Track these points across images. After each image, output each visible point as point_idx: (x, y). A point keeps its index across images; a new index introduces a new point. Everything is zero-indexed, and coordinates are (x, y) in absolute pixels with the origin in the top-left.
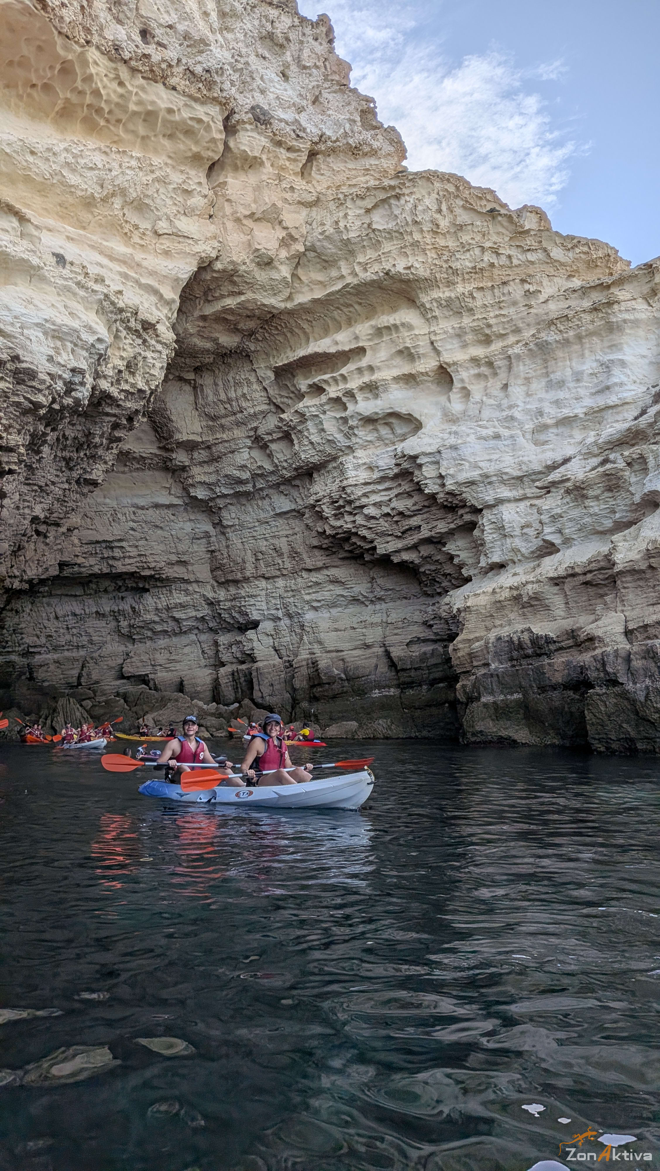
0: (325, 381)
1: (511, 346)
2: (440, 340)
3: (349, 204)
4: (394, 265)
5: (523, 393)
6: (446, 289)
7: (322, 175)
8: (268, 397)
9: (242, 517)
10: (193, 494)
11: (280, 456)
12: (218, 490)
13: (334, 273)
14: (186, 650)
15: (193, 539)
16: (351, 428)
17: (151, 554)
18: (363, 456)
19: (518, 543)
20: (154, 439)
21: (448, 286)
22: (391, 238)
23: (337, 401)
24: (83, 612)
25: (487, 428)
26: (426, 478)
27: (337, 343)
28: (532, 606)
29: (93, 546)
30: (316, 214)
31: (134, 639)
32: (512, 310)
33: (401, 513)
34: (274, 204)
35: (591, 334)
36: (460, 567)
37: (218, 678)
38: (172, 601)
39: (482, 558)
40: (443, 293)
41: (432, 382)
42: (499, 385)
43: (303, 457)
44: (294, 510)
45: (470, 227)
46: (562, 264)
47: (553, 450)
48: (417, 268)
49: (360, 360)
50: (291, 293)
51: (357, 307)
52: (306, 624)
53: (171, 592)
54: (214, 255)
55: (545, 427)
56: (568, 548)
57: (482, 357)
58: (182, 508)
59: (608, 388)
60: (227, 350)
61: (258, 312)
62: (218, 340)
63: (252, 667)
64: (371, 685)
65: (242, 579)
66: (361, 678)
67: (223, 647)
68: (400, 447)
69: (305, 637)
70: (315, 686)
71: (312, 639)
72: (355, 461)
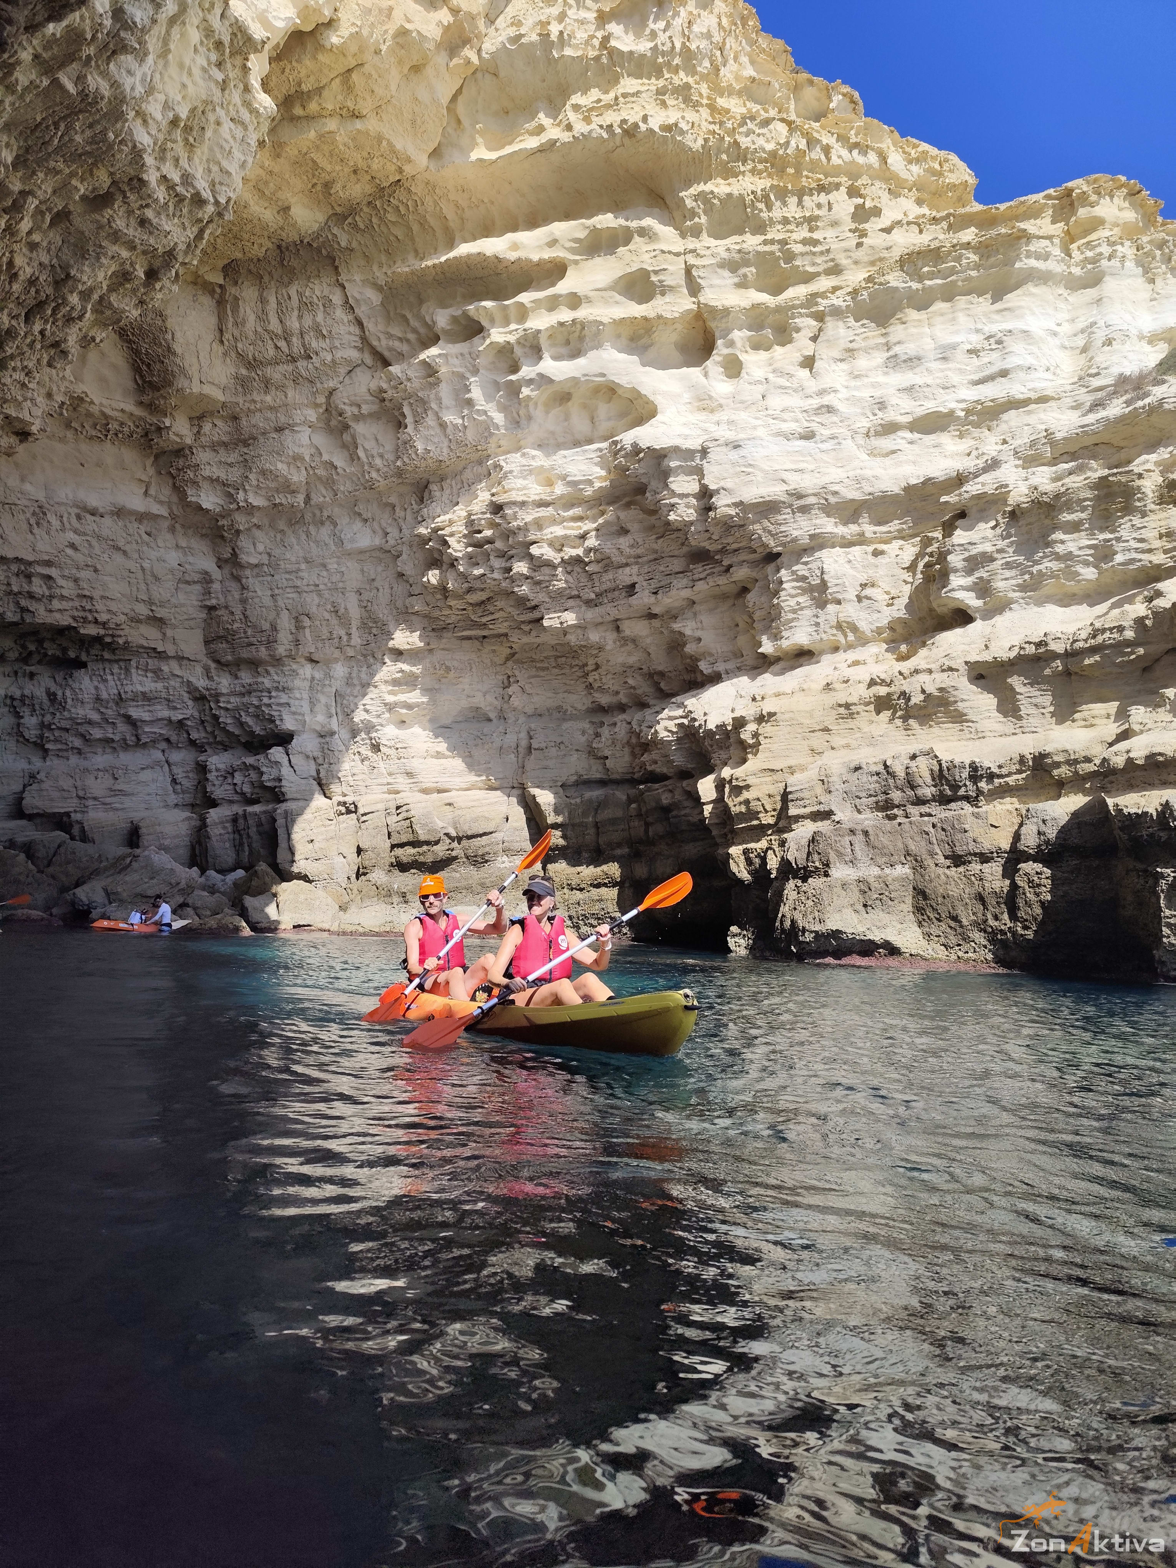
0: (486, 313)
1: (823, 295)
2: (703, 267)
4: (643, 118)
5: (842, 373)
6: (722, 181)
8: (362, 336)
9: (276, 552)
10: (193, 499)
11: (370, 445)
12: (241, 496)
14: (146, 775)
15: (180, 581)
17: (102, 597)
18: (537, 455)
19: (851, 611)
20: (130, 385)
21: (727, 177)
22: (639, 71)
23: (503, 351)
25: (783, 421)
26: (673, 494)
28: (926, 713)
31: (46, 751)
32: (830, 233)
36: (696, 658)
37: (204, 826)
38: (129, 688)
39: (765, 642)
41: (673, 340)
42: (796, 357)
43: (420, 446)
44: (380, 549)
46: (900, 182)
48: (681, 131)
49: (553, 285)
50: (440, 145)
52: (384, 741)
53: (127, 670)
54: (326, 14)
55: (890, 428)
57: (771, 306)
58: (166, 524)
59: (1004, 373)
60: (297, 238)
61: (376, 165)
62: (288, 208)
63: (275, 810)
64: (496, 848)
65: (267, 658)
66: (481, 835)
67: (214, 773)
68: (628, 438)
69: (381, 764)
70: (402, 845)
71: (394, 768)
72: (524, 461)
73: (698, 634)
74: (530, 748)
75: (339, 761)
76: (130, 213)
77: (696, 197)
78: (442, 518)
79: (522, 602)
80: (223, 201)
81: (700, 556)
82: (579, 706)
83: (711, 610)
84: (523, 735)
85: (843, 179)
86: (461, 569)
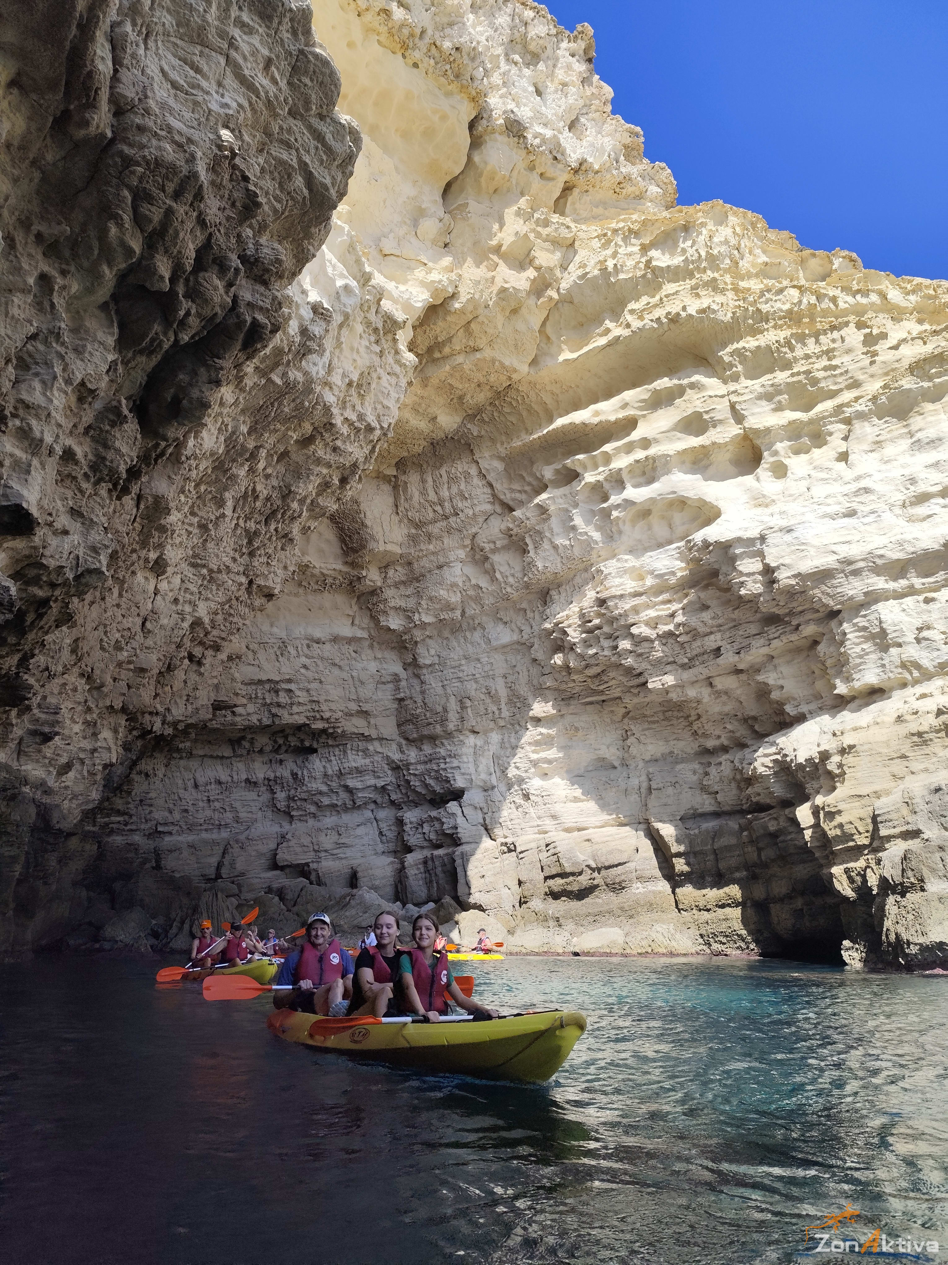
0: (581, 463)
1: (848, 405)
2: (744, 401)
4: (683, 308)
5: (875, 460)
6: (751, 338)
8: (493, 494)
9: (444, 654)
10: (384, 623)
11: (504, 569)
12: (416, 617)
13: (595, 328)
14: (360, 831)
15: (378, 683)
16: (613, 523)
17: (326, 701)
18: (629, 559)
19: (912, 652)
20: (339, 551)
21: (754, 335)
22: (676, 278)
23: (595, 488)
24: (229, 779)
25: (828, 505)
26: (741, 574)
27: (598, 413)
29: (254, 687)
30: (574, 254)
31: (292, 817)
32: (846, 359)
33: (691, 631)
34: (523, 238)
36: (782, 703)
37: (403, 868)
38: (346, 765)
39: (839, 684)
41: (729, 458)
42: (833, 455)
43: (540, 565)
44: (518, 642)
45: (775, 268)
48: (713, 311)
49: (628, 435)
50: (536, 356)
51: (621, 371)
52: (532, 791)
53: (345, 752)
54: (450, 290)
55: (923, 498)
57: (804, 421)
58: (366, 643)
60: (443, 436)
61: (492, 378)
62: (436, 418)
63: (454, 852)
64: (631, 876)
65: (442, 733)
66: (617, 866)
67: (409, 826)
68: (698, 537)
69: (531, 810)
70: (552, 877)
71: (541, 813)
72: (619, 565)
73: (781, 682)
74: (650, 789)
75: (499, 810)
76: (326, 445)
77: (732, 354)
78: (561, 614)
79: (629, 671)
80: (385, 426)
81: (772, 620)
82: (689, 750)
83: (788, 662)
84: (644, 778)
85: (852, 318)
86: (579, 651)
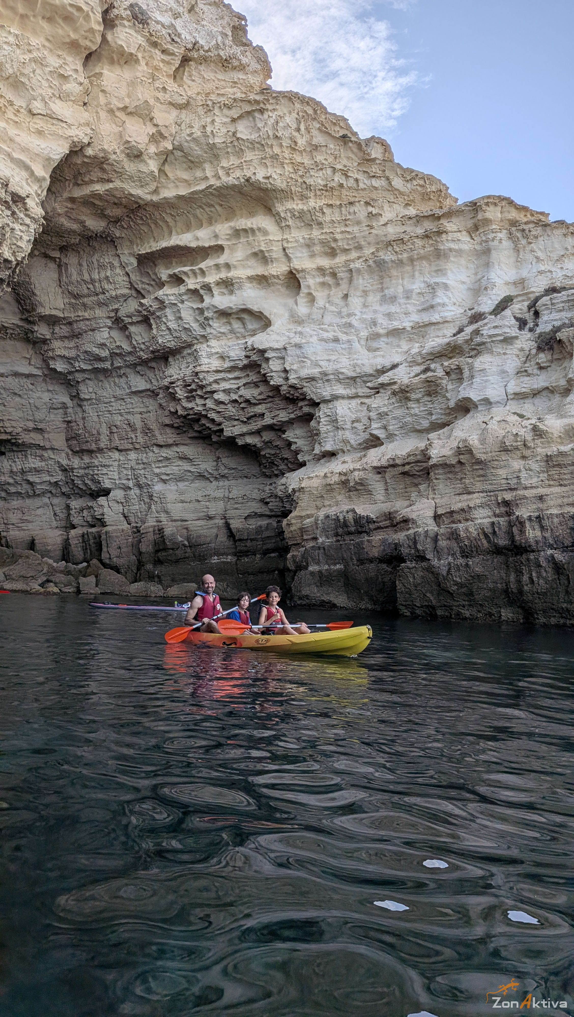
0: (185, 273)
1: (353, 261)
2: (292, 247)
3: (217, 111)
4: (255, 173)
5: (361, 304)
6: (299, 202)
7: (193, 81)
8: (130, 282)
9: (99, 392)
10: (53, 367)
11: (138, 338)
12: (77, 364)
13: (199, 174)
14: (39, 512)
15: (50, 408)
16: (207, 319)
17: (9, 420)
18: (216, 345)
19: (348, 435)
20: (17, 310)
21: (302, 200)
22: (253, 149)
23: (195, 292)
25: (328, 331)
26: (272, 371)
27: (197, 239)
28: (357, 490)
30: (185, 116)
32: (356, 229)
33: (247, 401)
34: (146, 101)
35: (421, 258)
36: (297, 453)
37: (68, 539)
38: (27, 466)
39: (317, 447)
40: (297, 205)
41: (282, 285)
42: (340, 295)
43: (160, 341)
44: (149, 390)
45: (324, 149)
46: (401, 193)
47: (383, 356)
48: (274, 179)
49: (219, 257)
50: (157, 187)
51: (218, 207)
52: (155, 495)
53: (26, 456)
54: (86, 140)
55: (377, 336)
56: (390, 442)
57: (327, 267)
58: (41, 379)
59: (432, 307)
60: (93, 234)
61: (125, 201)
62: (85, 223)
63: (102, 531)
64: (211, 552)
65: (96, 449)
66: (202, 545)
67: (74, 511)
68: (250, 341)
69: (153, 507)
70: (160, 551)
71: (159, 509)
72: (209, 349)
73: (296, 440)
74: (228, 498)
75: (132, 505)
77: (286, 211)
79: (213, 421)
83: (301, 428)
84: (226, 490)
85: (363, 199)
86: (183, 404)
